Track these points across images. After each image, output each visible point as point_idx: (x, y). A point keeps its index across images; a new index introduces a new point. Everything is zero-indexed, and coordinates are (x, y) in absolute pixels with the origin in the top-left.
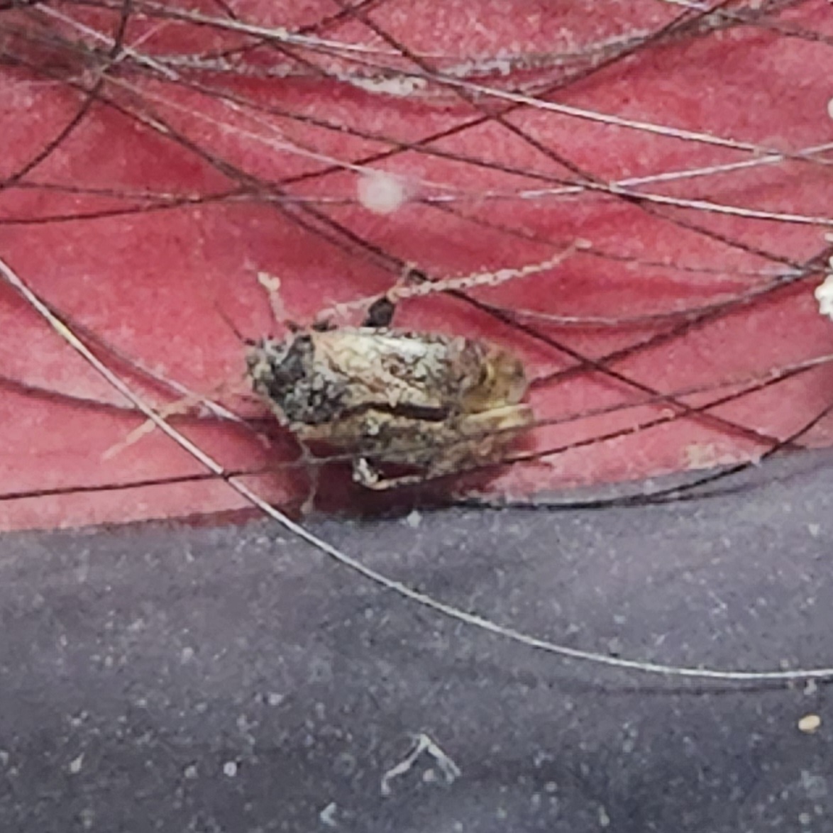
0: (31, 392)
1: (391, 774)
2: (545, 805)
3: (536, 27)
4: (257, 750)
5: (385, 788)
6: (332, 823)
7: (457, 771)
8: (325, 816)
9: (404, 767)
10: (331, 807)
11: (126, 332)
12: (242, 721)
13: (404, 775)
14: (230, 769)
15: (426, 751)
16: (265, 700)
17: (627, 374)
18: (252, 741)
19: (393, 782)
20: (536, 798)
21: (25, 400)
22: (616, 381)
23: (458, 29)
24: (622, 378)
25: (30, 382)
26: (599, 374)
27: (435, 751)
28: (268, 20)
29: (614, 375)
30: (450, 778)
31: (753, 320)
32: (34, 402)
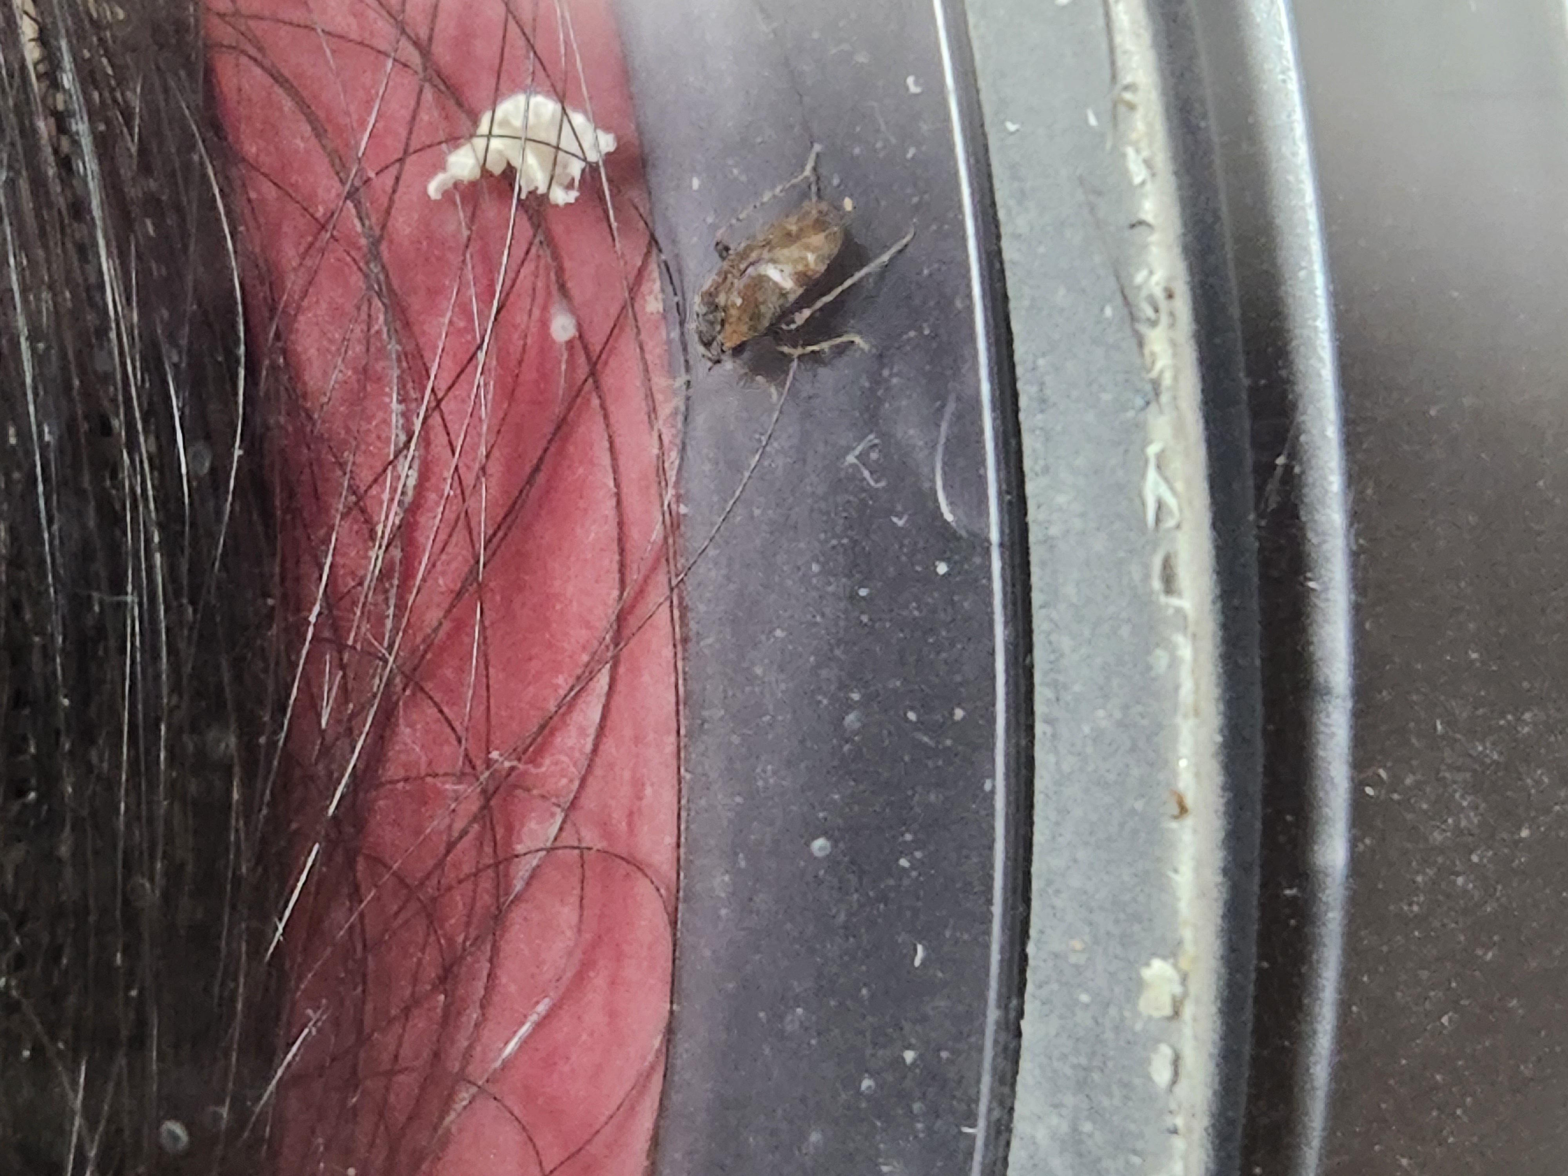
0: (595, 750)
1: (872, 483)
2: (899, 374)
3: (375, 386)
4: (849, 576)
5: (882, 484)
6: (905, 518)
7: (871, 437)
8: (900, 523)
9: (866, 474)
10: (895, 519)
11: (560, 680)
12: (830, 589)
13: (871, 473)
14: (863, 592)
15: (857, 457)
16: (816, 575)
17: (598, 348)
18: (844, 580)
19: (877, 481)
20: (895, 381)
21: (600, 753)
22: (604, 356)
23: (374, 436)
24: (601, 352)
25: (589, 747)
26: (599, 367)
27: (857, 452)
28: (364, 562)
29: (599, 356)
30: (876, 441)
31: (568, 264)
32: (601, 747)
